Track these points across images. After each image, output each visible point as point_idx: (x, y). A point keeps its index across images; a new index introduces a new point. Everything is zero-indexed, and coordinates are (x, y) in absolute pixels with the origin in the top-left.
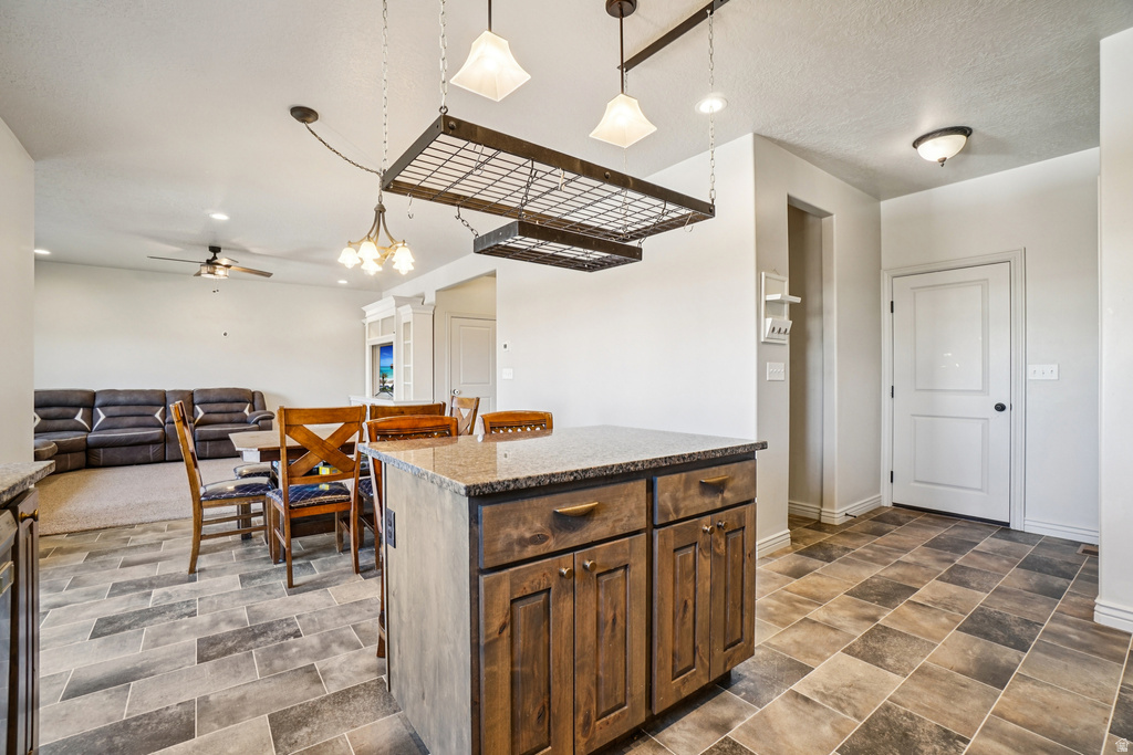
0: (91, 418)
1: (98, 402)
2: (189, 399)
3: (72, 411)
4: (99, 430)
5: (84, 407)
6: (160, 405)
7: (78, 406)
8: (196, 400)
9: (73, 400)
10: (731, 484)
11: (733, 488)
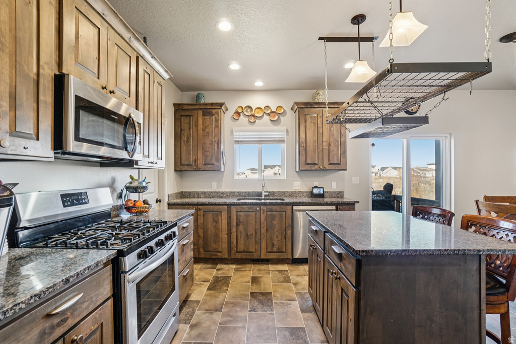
10: (344, 261)
11: (344, 265)
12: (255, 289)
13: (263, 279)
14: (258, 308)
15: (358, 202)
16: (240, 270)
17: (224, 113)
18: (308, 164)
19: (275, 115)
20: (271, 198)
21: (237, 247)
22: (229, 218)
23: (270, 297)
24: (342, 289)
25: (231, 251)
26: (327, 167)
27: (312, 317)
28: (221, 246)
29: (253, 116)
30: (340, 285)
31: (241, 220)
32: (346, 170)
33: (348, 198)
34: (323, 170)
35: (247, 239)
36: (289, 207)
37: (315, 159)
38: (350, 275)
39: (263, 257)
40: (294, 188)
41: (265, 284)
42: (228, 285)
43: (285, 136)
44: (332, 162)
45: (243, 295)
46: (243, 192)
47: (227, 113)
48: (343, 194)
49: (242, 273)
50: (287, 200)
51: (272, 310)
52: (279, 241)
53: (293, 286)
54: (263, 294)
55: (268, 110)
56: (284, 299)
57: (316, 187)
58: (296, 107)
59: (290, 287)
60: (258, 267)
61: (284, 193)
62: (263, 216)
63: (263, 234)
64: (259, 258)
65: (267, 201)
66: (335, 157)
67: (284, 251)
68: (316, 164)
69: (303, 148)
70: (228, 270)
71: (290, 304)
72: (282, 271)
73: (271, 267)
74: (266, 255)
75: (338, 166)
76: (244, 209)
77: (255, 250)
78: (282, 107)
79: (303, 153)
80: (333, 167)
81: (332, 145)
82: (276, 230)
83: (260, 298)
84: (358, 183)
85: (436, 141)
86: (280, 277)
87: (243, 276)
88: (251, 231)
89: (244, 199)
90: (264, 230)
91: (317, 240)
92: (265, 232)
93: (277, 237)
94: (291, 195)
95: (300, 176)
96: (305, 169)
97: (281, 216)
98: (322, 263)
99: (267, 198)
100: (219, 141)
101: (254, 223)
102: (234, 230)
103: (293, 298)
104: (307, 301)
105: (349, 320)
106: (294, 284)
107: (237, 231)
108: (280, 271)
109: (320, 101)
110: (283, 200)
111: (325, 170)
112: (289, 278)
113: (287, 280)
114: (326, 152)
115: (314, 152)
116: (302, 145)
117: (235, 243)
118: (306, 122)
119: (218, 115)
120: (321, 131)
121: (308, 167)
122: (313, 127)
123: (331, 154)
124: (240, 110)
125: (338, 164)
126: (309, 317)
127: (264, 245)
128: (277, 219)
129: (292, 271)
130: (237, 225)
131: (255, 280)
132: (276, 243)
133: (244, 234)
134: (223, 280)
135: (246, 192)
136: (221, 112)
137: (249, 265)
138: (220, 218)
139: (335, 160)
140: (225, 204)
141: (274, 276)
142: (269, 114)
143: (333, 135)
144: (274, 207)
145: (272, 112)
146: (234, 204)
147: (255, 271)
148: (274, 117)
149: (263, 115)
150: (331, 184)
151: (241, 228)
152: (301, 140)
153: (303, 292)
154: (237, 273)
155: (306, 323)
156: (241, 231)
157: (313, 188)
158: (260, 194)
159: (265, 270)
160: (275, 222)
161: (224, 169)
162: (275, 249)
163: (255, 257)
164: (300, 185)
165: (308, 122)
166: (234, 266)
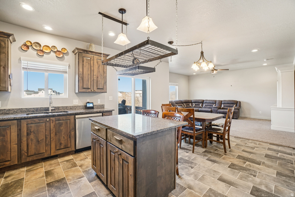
0: (202, 105)
1: (204, 102)
2: (221, 102)
3: (199, 104)
4: (194, 107)
5: (202, 103)
6: (215, 104)
7: (201, 103)
8: (222, 103)
9: (200, 102)
10: (124, 144)
11: (124, 146)
12: (50, 180)
13: (55, 170)
14: (56, 194)
15: (114, 110)
16: (32, 170)
17: (11, 43)
18: (84, 88)
19: (60, 54)
20: (57, 111)
21: (27, 153)
22: (20, 130)
23: (64, 181)
24: (123, 159)
25: (21, 157)
26: (96, 90)
27: (97, 183)
28: (9, 155)
29: (42, 51)
30: (121, 157)
31: (32, 131)
32: (106, 92)
33: (107, 108)
34: (94, 92)
35: (38, 144)
36: (73, 116)
37: (89, 85)
38: (129, 151)
39: (52, 154)
40: (74, 104)
41: (58, 174)
42: (22, 186)
43: (67, 69)
44: (99, 88)
45: (39, 189)
46: (31, 108)
47: (14, 43)
48: (104, 106)
49: (35, 172)
50: (70, 112)
51: (68, 190)
52: (65, 140)
53: (80, 168)
54: (58, 181)
55: (54, 49)
56: (75, 178)
57: (88, 103)
58: (77, 51)
59: (77, 169)
60: (48, 163)
61: (66, 107)
62: (52, 125)
63: (53, 138)
64: (49, 156)
65: (54, 114)
66: (101, 85)
67: (69, 146)
68: (89, 88)
69: (81, 79)
70: (19, 174)
71: (81, 180)
72: (69, 160)
73: (60, 160)
74: (55, 152)
75: (102, 90)
76: (35, 121)
77: (46, 151)
78: (66, 49)
79: (81, 81)
80: (99, 91)
81: (99, 77)
82: (63, 133)
83: (56, 185)
84: (112, 99)
85: (143, 80)
86: (69, 165)
87: (36, 174)
88: (42, 137)
89: (32, 114)
90: (53, 135)
91: (100, 135)
92: (54, 135)
93: (64, 138)
94: (71, 108)
95: (78, 96)
96: (82, 91)
97: (67, 123)
98: (105, 148)
99: (54, 111)
100: (5, 65)
101: (44, 131)
102: (24, 139)
103: (81, 176)
104: (91, 174)
105: (130, 175)
106: (80, 166)
107: (27, 140)
108: (67, 161)
109: (92, 51)
110: (66, 112)
111: (95, 92)
112: (75, 163)
113: (75, 165)
114: (95, 81)
115: (88, 81)
116: (81, 76)
117: (25, 149)
118: (83, 61)
119: (5, 43)
120: (93, 69)
121: (84, 90)
122: (88, 65)
123: (98, 83)
124: (29, 44)
125: (102, 89)
126: (95, 183)
127: (53, 145)
128: (63, 125)
129: (76, 158)
130: (28, 134)
131: (48, 173)
132: (63, 142)
133: (34, 141)
134: (14, 184)
135: (34, 108)
136: (8, 41)
137: (40, 164)
138: (8, 132)
139: (101, 86)
140: (14, 119)
141: (64, 166)
142: (55, 52)
143: (100, 72)
144: (61, 118)
145: (58, 51)
146: (25, 119)
147: (46, 167)
148: (60, 55)
149: (51, 52)
150: (97, 100)
151: (32, 136)
152: (80, 73)
153: (87, 169)
154: (29, 173)
155: (94, 188)
156: (32, 139)
157: (87, 103)
158: (47, 109)
159: (55, 163)
160: (62, 128)
161: (11, 89)
162: (62, 147)
163: (46, 156)
164: (78, 102)
165: (84, 62)
166: (25, 169)
